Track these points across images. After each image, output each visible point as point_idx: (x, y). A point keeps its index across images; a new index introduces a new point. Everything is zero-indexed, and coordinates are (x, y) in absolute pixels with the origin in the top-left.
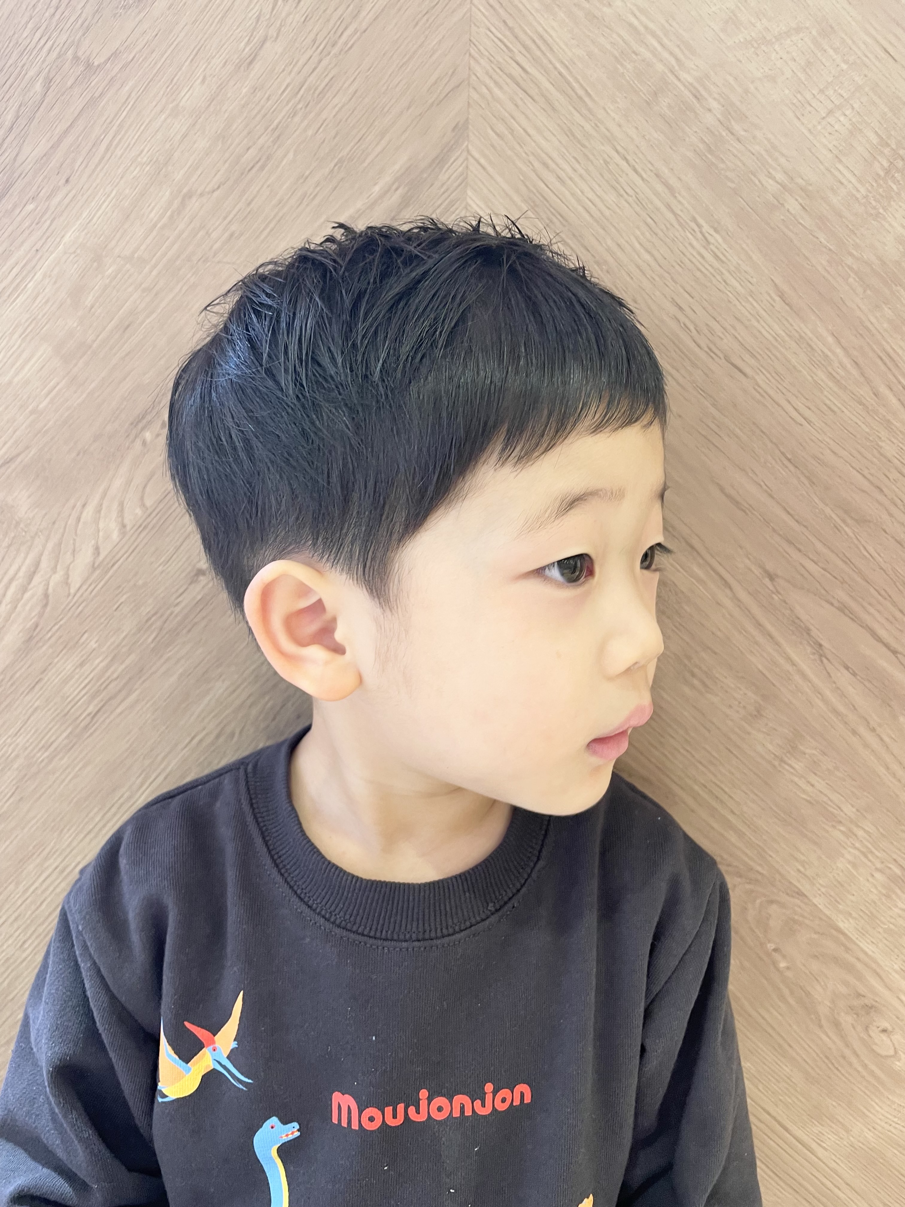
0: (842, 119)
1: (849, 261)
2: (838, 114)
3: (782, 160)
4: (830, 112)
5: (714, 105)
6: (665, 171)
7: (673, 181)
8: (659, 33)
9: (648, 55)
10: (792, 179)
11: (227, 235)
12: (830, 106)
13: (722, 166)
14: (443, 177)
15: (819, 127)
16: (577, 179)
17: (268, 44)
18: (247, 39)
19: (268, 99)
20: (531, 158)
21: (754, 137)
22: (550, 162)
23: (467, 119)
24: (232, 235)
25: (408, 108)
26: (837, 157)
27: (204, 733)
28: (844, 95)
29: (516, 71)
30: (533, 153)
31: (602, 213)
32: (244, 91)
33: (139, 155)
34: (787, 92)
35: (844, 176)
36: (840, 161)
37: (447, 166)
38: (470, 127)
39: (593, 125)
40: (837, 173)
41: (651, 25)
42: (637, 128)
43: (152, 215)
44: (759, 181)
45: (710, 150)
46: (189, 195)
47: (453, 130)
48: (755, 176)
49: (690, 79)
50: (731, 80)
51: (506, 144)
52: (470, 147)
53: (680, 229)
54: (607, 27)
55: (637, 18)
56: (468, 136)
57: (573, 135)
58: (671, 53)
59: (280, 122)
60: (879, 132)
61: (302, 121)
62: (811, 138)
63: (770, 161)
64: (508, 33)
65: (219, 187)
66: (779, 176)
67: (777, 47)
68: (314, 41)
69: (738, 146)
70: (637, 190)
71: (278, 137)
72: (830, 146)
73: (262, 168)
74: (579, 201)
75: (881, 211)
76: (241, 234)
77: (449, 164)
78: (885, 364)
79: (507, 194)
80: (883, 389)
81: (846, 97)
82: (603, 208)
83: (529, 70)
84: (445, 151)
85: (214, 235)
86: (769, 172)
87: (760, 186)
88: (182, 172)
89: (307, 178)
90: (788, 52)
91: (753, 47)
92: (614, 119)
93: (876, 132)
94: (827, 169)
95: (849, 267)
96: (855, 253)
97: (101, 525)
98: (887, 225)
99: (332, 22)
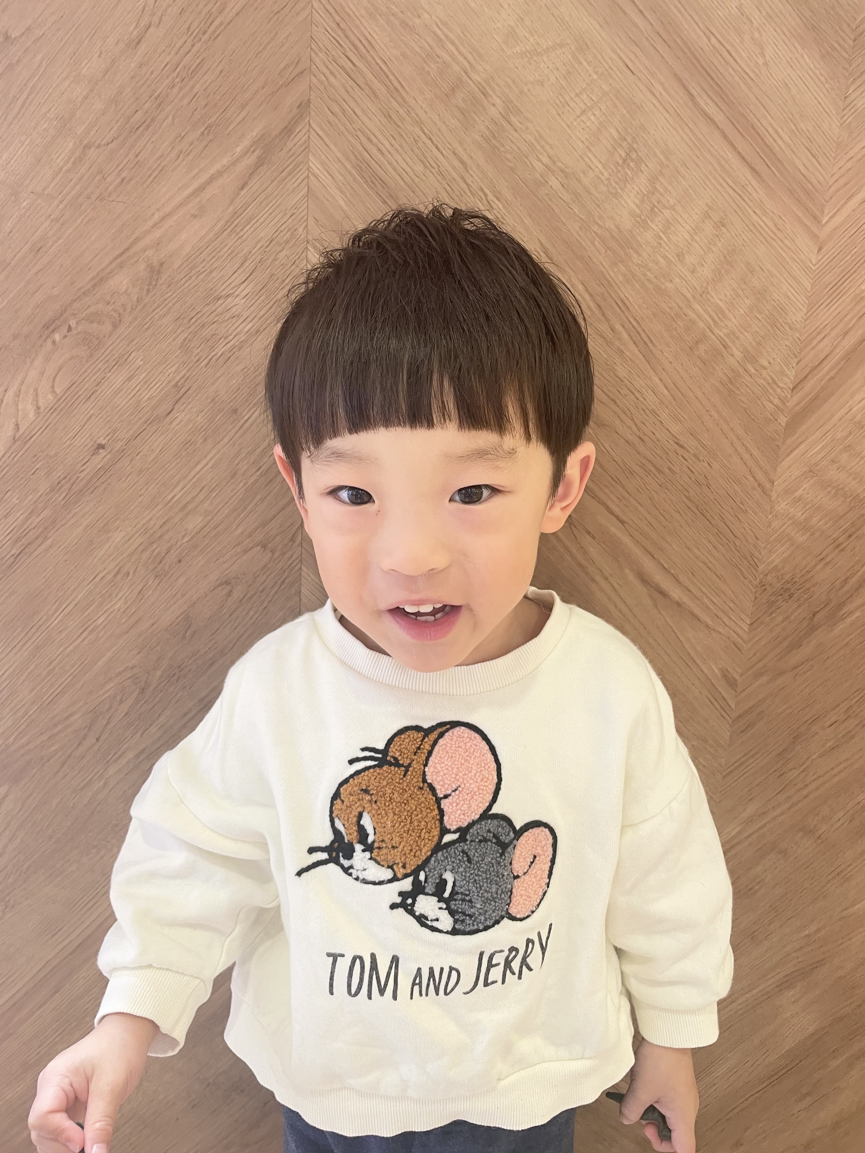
0: (592, 118)
1: (595, 228)
2: (589, 114)
3: (547, 147)
4: (583, 112)
5: (498, 101)
6: (460, 150)
7: (465, 158)
8: (456, 41)
9: (447, 58)
10: (554, 163)
11: (119, 180)
12: (583, 107)
13: (502, 149)
14: (290, 144)
15: (575, 123)
16: (393, 152)
17: (151, 30)
18: (135, 24)
19: (152, 73)
20: (359, 134)
21: (527, 128)
22: (373, 137)
23: (309, 100)
24: (123, 180)
25: (263, 88)
26: (588, 148)
27: (106, 571)
28: (594, 99)
29: (348, 65)
30: (359, 130)
31: (412, 180)
32: (133, 65)
33: (48, 112)
34: (551, 94)
35: (592, 162)
36: (590, 151)
37: (293, 135)
38: (312, 106)
39: (406, 111)
40: (587, 160)
41: (451, 35)
42: (439, 115)
43: (59, 161)
44: (530, 163)
45: (494, 137)
46: (88, 146)
47: (298, 107)
48: (527, 158)
49: (479, 79)
50: (510, 82)
51: (339, 121)
52: (311, 121)
53: (471, 196)
54: (417, 34)
55: (440, 29)
56: (310, 113)
57: (391, 118)
58: (465, 58)
59: (161, 92)
60: (620, 130)
61: (179, 92)
62: (569, 131)
63: (538, 147)
64: (339, 32)
65: (112, 141)
66: (545, 160)
67: (545, 58)
68: (189, 29)
69: (516, 135)
70: (439, 164)
71: (160, 105)
72: (583, 139)
73: (148, 127)
74: (395, 169)
75: (619, 191)
76: (131, 180)
77: (295, 134)
78: (620, 308)
79: (340, 161)
80: (618, 327)
81: (595, 101)
82: (413, 177)
83: (357, 64)
84: (292, 123)
85: (109, 179)
86: (537, 156)
87: (530, 166)
88: (83, 127)
89: (183, 137)
90: (553, 63)
91: (527, 56)
92: (422, 107)
93: (617, 130)
94: (581, 156)
95: (594, 232)
96: (599, 222)
97: (20, 407)
98: (623, 202)
99: (203, 15)
